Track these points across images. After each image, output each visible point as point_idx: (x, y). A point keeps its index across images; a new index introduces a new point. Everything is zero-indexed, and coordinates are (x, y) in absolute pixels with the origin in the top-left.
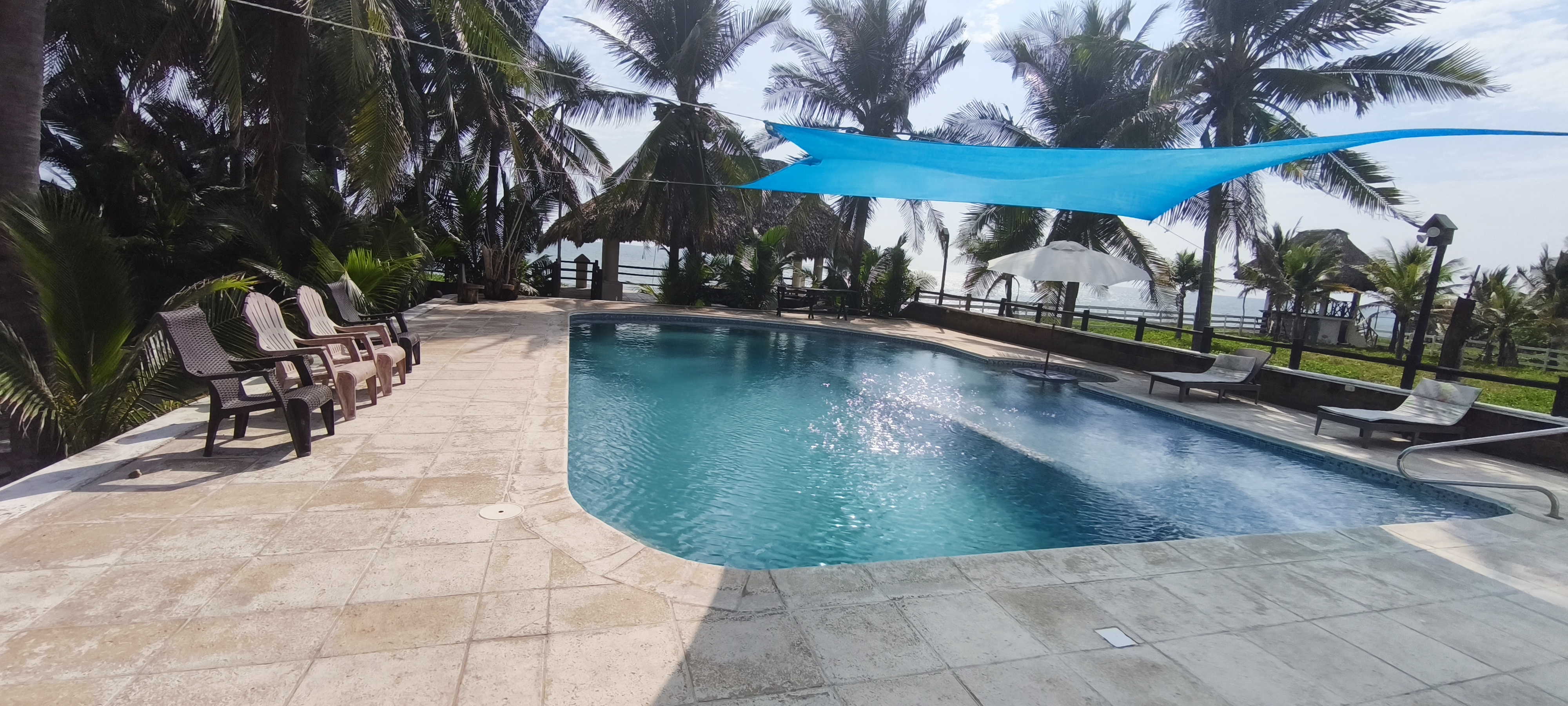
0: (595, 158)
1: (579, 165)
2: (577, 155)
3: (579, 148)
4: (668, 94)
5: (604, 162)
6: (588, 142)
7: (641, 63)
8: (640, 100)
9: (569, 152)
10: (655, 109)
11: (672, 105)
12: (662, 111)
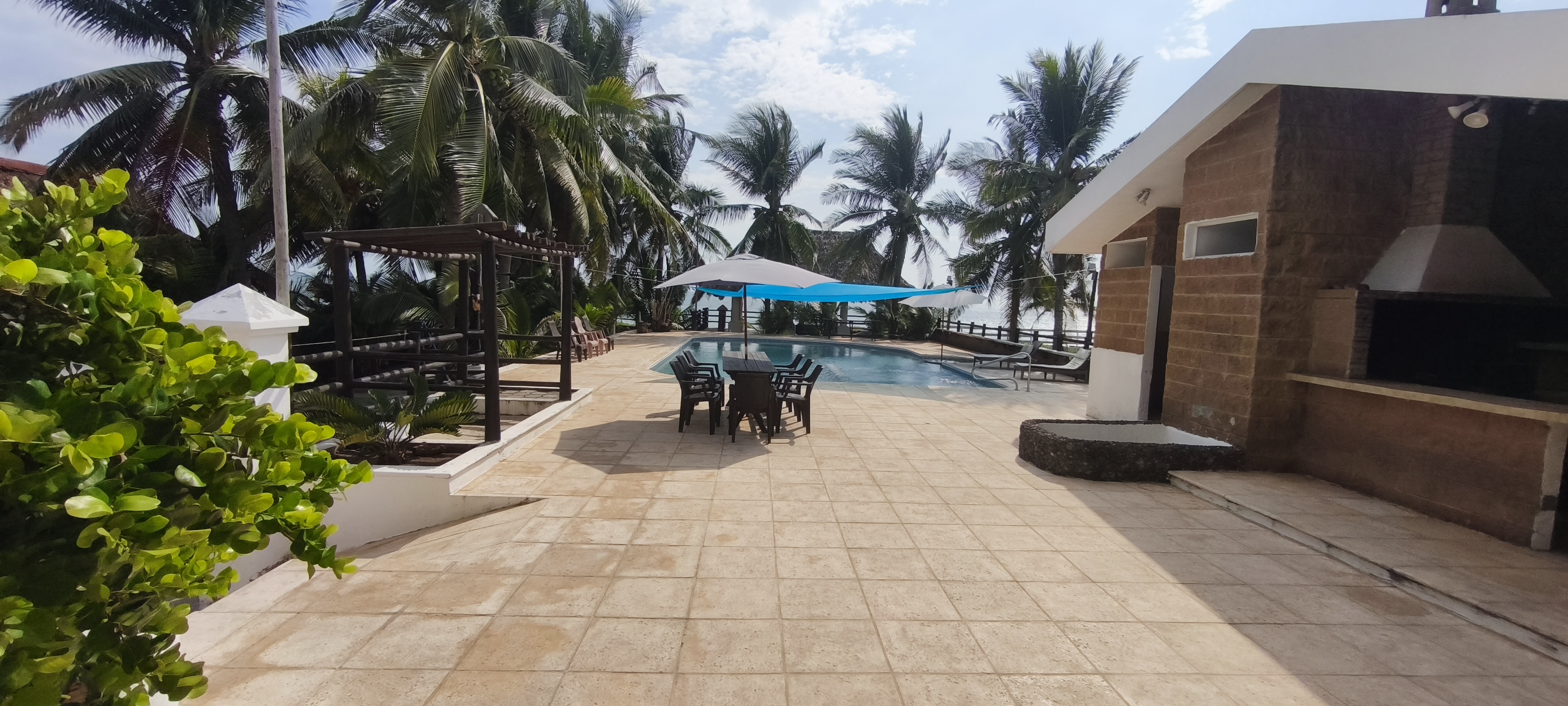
0: (722, 243)
1: (713, 248)
2: (711, 242)
3: (712, 238)
4: (762, 202)
5: (727, 245)
6: (717, 233)
7: (746, 184)
8: (745, 207)
9: (706, 240)
10: (754, 212)
11: (764, 209)
12: (758, 212)
